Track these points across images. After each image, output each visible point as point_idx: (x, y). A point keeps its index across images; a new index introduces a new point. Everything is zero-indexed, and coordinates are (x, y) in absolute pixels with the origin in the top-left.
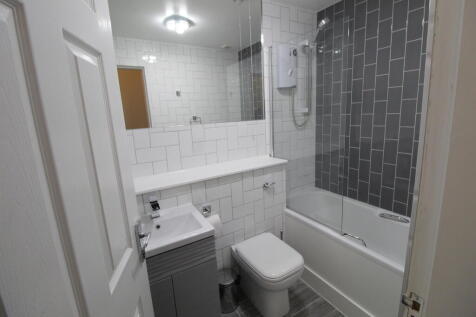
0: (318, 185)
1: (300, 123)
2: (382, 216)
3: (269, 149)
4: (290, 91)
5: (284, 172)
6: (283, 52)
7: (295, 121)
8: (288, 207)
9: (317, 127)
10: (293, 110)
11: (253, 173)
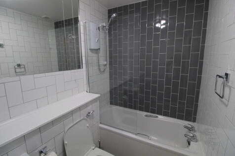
0: (111, 103)
1: (102, 70)
2: (146, 116)
3: (86, 87)
4: (96, 51)
5: (98, 103)
6: (92, 27)
7: (99, 69)
8: (101, 123)
9: (110, 72)
10: (99, 63)
11: (80, 109)
